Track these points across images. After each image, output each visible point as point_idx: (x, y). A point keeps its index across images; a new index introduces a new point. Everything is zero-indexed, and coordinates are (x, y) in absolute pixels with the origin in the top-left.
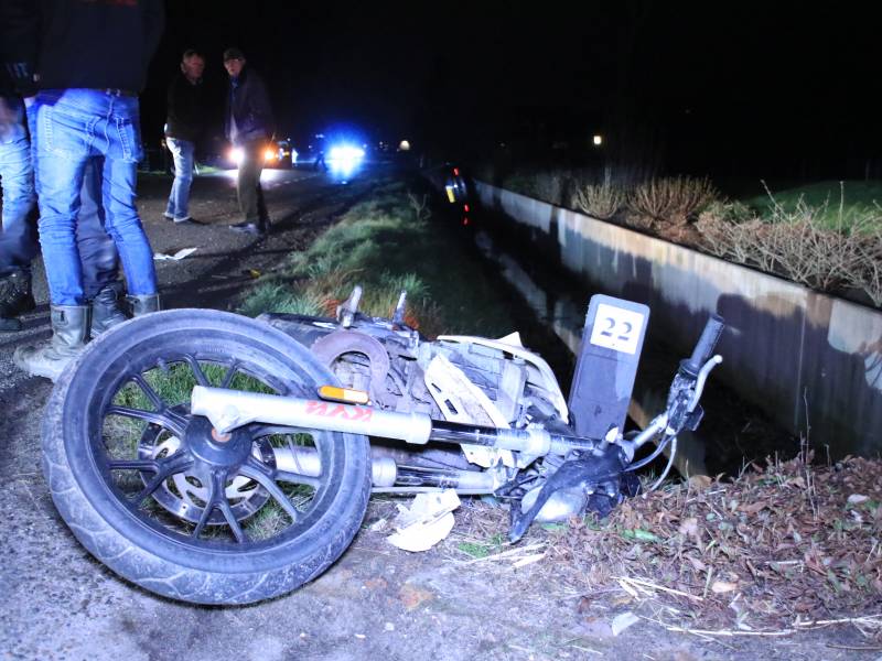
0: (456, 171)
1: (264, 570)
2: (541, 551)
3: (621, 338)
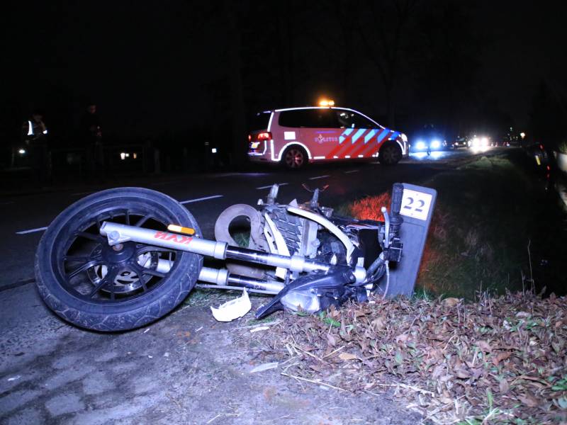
0: (541, 147)
1: (108, 314)
3: (417, 210)
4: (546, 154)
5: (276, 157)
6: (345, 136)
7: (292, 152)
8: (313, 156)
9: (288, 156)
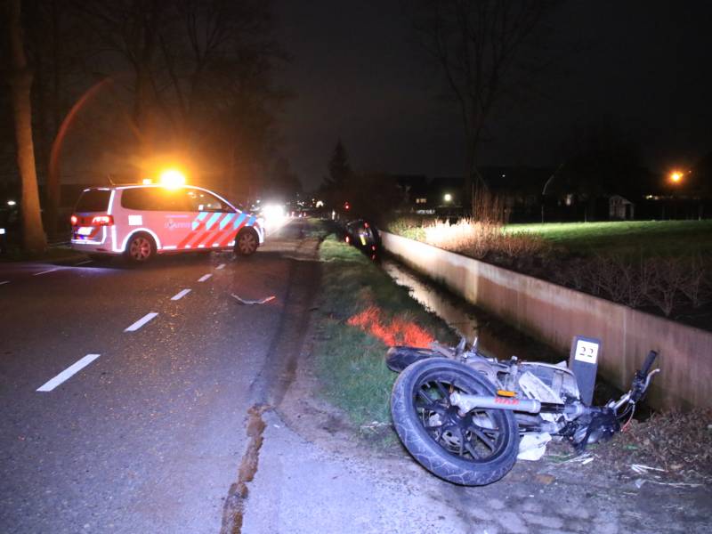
0: (366, 225)
2: (590, 456)
3: (588, 356)
4: (371, 233)
5: (119, 247)
6: (198, 221)
7: (138, 240)
8: (162, 245)
9: (133, 245)
